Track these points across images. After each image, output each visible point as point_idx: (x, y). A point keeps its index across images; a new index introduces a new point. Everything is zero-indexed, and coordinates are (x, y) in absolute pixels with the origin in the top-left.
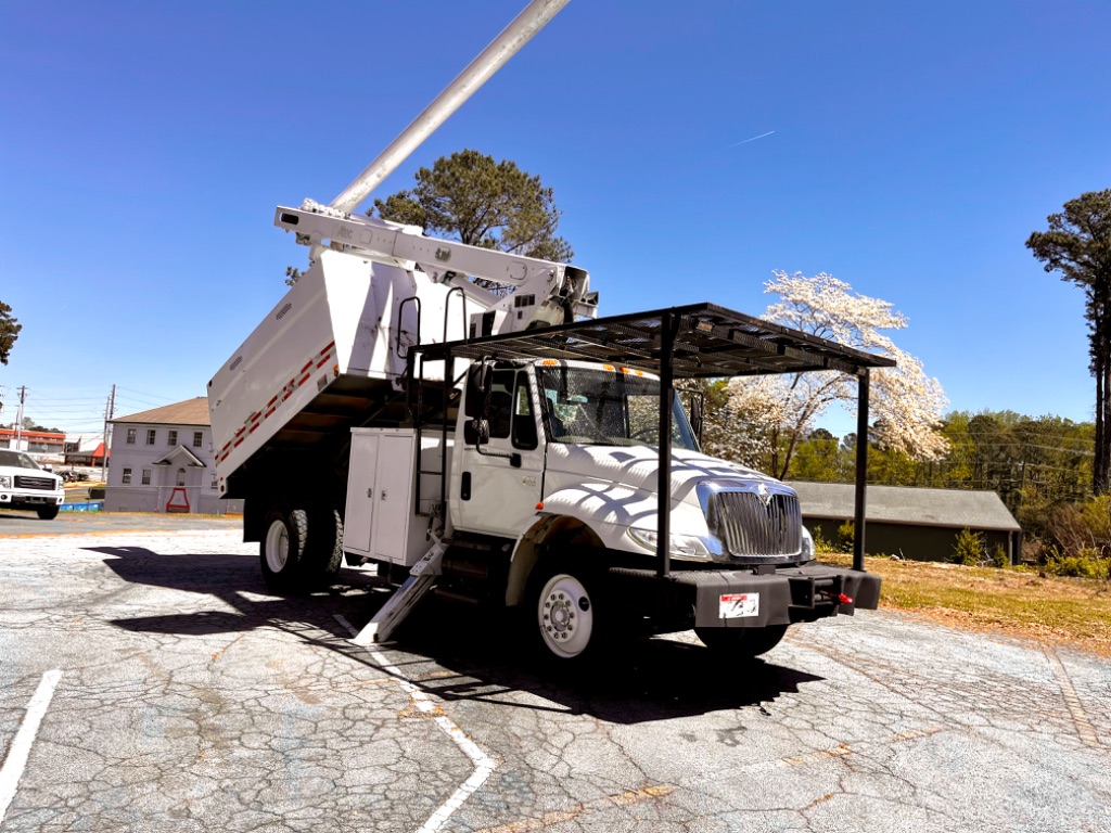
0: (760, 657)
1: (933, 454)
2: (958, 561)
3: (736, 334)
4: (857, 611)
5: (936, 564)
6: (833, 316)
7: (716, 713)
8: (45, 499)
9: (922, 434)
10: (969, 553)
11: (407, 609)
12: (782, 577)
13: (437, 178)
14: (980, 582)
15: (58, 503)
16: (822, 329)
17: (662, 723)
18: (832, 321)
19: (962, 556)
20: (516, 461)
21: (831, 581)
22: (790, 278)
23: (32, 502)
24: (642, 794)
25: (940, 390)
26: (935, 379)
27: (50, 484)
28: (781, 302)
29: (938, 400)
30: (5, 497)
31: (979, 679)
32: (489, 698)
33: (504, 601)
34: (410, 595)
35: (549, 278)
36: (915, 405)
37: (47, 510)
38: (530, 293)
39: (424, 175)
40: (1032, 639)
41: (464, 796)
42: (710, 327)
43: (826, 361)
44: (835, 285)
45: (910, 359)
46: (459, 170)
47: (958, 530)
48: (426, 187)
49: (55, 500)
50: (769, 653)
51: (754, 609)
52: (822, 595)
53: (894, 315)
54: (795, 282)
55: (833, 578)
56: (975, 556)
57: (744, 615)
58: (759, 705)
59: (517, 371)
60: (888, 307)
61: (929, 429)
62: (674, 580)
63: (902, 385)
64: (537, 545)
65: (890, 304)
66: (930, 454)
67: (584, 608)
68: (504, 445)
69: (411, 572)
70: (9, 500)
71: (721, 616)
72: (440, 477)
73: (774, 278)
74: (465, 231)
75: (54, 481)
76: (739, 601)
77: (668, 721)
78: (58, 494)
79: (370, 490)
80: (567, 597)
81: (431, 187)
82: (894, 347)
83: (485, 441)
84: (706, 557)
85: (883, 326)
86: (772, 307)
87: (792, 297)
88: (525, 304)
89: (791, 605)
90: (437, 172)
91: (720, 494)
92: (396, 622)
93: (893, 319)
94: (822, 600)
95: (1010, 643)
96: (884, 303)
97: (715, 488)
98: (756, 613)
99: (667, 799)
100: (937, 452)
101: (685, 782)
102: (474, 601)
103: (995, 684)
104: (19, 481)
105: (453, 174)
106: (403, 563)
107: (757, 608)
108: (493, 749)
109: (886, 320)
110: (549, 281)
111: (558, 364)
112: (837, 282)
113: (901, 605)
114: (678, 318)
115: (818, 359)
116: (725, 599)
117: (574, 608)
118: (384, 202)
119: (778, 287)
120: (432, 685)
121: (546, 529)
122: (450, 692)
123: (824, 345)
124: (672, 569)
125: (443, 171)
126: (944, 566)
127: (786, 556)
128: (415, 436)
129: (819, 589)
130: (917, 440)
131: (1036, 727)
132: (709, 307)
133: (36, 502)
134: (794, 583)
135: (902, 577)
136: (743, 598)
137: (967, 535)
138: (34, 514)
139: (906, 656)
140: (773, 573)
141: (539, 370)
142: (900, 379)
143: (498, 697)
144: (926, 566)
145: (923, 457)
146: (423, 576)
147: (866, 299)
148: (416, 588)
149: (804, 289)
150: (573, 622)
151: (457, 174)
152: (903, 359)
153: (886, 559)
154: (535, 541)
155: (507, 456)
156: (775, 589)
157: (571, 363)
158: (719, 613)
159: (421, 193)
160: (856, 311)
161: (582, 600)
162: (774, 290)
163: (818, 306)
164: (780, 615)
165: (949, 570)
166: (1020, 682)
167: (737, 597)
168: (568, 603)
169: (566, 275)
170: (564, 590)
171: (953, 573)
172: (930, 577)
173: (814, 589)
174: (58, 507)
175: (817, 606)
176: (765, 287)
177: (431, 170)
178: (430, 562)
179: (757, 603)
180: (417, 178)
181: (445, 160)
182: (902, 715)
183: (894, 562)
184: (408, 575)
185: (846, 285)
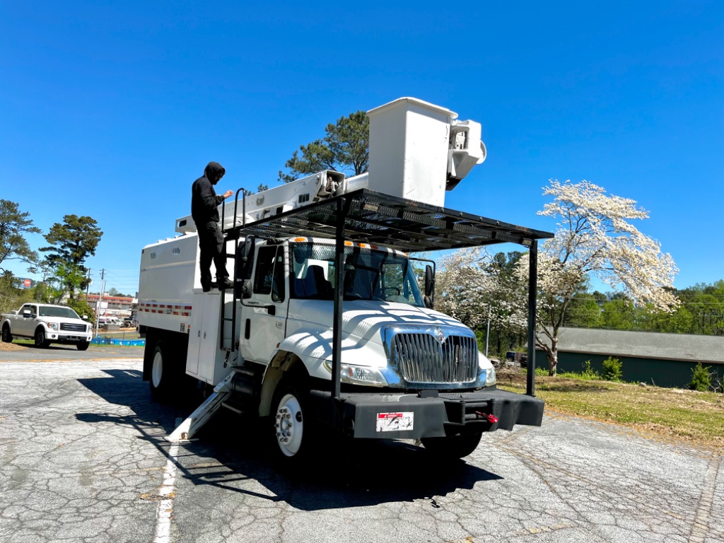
0: (462, 459)
1: (668, 308)
2: (693, 387)
3: (405, 213)
4: (516, 427)
5: (675, 390)
6: (590, 210)
7: (386, 504)
8: (79, 337)
9: (658, 294)
10: (701, 382)
11: (208, 416)
12: (440, 400)
13: (340, 130)
14: (701, 404)
15: (88, 340)
16: (584, 220)
17: (334, 511)
18: (590, 214)
19: (696, 384)
20: (272, 310)
21: (486, 404)
22: (562, 185)
23: (71, 339)
25: (672, 262)
26: (668, 254)
27: (83, 328)
28: (553, 201)
29: (670, 269)
30: (54, 336)
31: (636, 482)
32: (222, 484)
33: (258, 413)
34: (211, 406)
35: (316, 181)
36: (653, 273)
37: (82, 344)
38: (307, 193)
39: (331, 128)
40: (710, 449)
42: (377, 208)
44: (593, 189)
45: (650, 240)
46: (353, 124)
47: (693, 364)
48: (332, 136)
49: (86, 338)
51: (409, 424)
52: (477, 414)
53: (638, 210)
54: (565, 187)
55: (487, 401)
56: (706, 384)
57: (400, 429)
58: (430, 498)
59: (278, 246)
60: (633, 204)
61: (664, 290)
62: (342, 400)
63: (641, 259)
64: (284, 372)
65: (635, 201)
66: (665, 308)
67: (299, 419)
68: (266, 299)
69: (215, 390)
70: (56, 338)
71: (378, 430)
72: (231, 322)
73: (549, 185)
74: (358, 163)
75: (85, 326)
76: (394, 418)
78: (88, 335)
79: (199, 332)
80: (289, 412)
81: (335, 136)
82: (637, 231)
84: (383, 383)
85: (628, 217)
86: (548, 205)
87: (560, 198)
88: (304, 201)
89: (448, 422)
90: (339, 126)
91: (399, 335)
92: (198, 426)
93: (637, 212)
94: (477, 418)
95: (688, 454)
96: (630, 201)
97: (397, 330)
98: (411, 428)
100: (670, 306)
102: (239, 412)
103: (647, 487)
104: (63, 327)
105: (349, 127)
106: (211, 383)
107: (412, 424)
109: (633, 212)
110: (316, 185)
111: (306, 240)
112: (594, 187)
113: (619, 421)
116: (382, 416)
117: (292, 420)
118: (306, 148)
119: (553, 191)
120: (192, 472)
121: (289, 360)
122: (203, 478)
124: (341, 391)
125: (343, 125)
126: (681, 391)
129: (470, 410)
130: (654, 299)
131: (655, 528)
133: (74, 339)
134: (448, 405)
135: (640, 399)
136: (400, 416)
137: (699, 368)
138: (75, 347)
139: (588, 462)
140: (437, 396)
141: (291, 245)
142: (639, 254)
143: (228, 484)
144: (664, 392)
145: (660, 310)
146: (221, 393)
147: (617, 198)
148: (216, 401)
149: (571, 192)
150: (291, 430)
151: (352, 127)
152: (645, 240)
153: (635, 386)
154: (282, 369)
155: (265, 307)
156: (429, 410)
157: (315, 240)
158: (376, 427)
159: (329, 141)
160: (608, 207)
161: (299, 413)
162: (550, 193)
163: (579, 204)
164: (436, 429)
165: (681, 394)
166: (669, 486)
167: (393, 414)
168: (288, 416)
169: (328, 178)
170: (290, 404)
171: (684, 396)
172: (663, 399)
173: (464, 410)
174: (88, 342)
175: (466, 424)
176: (544, 191)
177: (335, 125)
178: (227, 383)
179: (412, 420)
180: (327, 131)
181: (345, 118)
182: (543, 512)
183: (641, 388)
184: (212, 392)
185: (602, 189)
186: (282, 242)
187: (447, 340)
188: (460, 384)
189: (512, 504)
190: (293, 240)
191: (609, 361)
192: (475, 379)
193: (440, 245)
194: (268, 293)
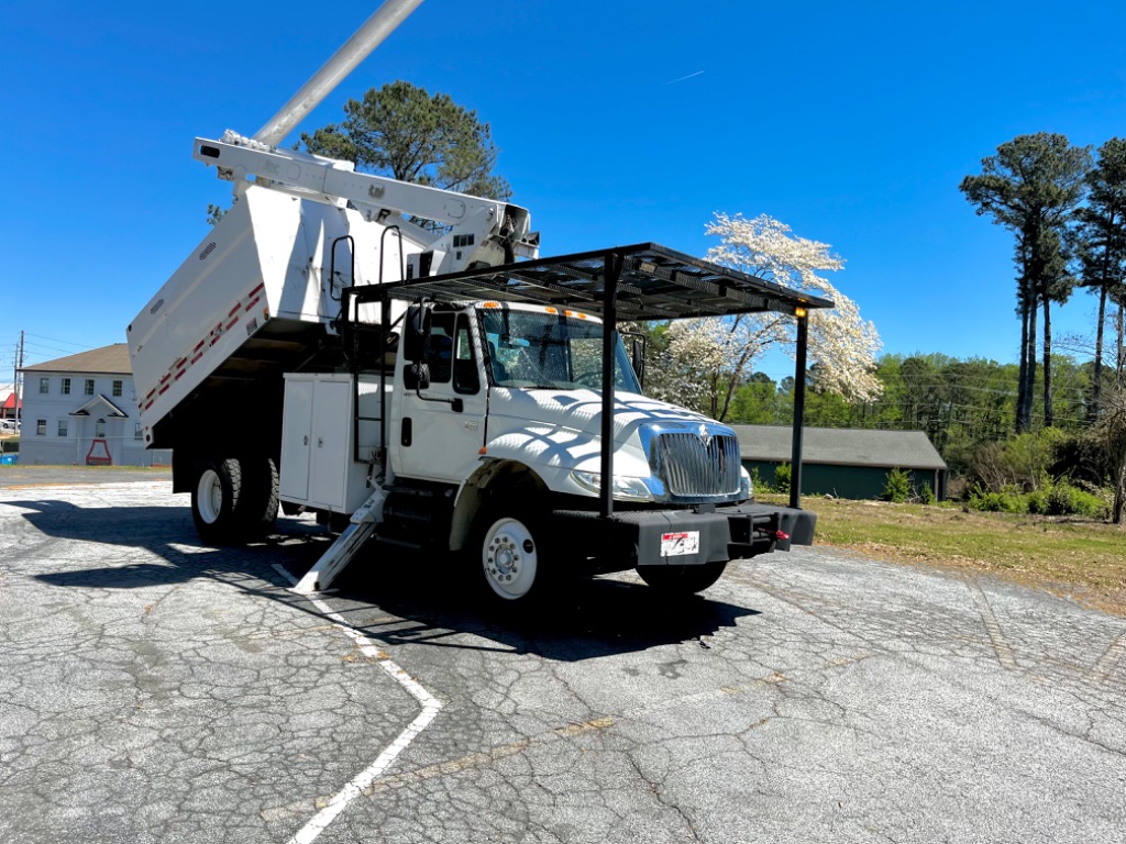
0: (700, 594)
1: (867, 396)
2: (888, 498)
3: (679, 275)
4: (792, 547)
5: (868, 502)
6: (774, 258)
7: (657, 648)
9: (857, 376)
10: (898, 491)
11: (349, 556)
12: (722, 516)
13: (368, 111)
14: (908, 518)
16: (762, 271)
17: (605, 659)
18: (774, 263)
19: (892, 494)
20: (457, 406)
21: (769, 519)
22: (731, 219)
24: (586, 727)
25: (875, 333)
26: (871, 322)
28: (721, 244)
29: (873, 342)
31: (905, 608)
32: (434, 640)
33: (448, 547)
34: (351, 543)
35: (488, 216)
36: (851, 347)
38: (469, 233)
39: (354, 107)
40: (955, 570)
41: (412, 736)
42: (653, 268)
43: (766, 302)
44: (774, 227)
45: (847, 300)
46: (391, 103)
47: (888, 469)
48: (355, 121)
50: (708, 590)
51: (695, 547)
52: (760, 532)
53: (831, 258)
54: (736, 224)
55: (770, 516)
56: (903, 493)
57: (685, 553)
58: (699, 639)
59: (457, 313)
60: (826, 249)
61: (864, 372)
62: (617, 520)
63: (839, 328)
64: (480, 490)
65: (828, 246)
66: (864, 395)
67: (528, 550)
68: (446, 390)
69: (352, 520)
71: (663, 555)
72: (379, 423)
73: (715, 220)
74: (399, 167)
76: (679, 540)
77: (612, 657)
79: (306, 438)
80: (511, 541)
81: (361, 121)
82: (832, 289)
83: (425, 386)
84: (647, 497)
85: (821, 268)
86: (713, 250)
87: (732, 240)
88: (463, 244)
89: (731, 543)
90: (368, 105)
91: (662, 435)
92: (337, 570)
93: (831, 261)
94: (760, 537)
95: (935, 575)
96: (822, 245)
97: (657, 429)
98: (696, 551)
99: (611, 730)
100: (871, 394)
101: (628, 713)
102: (418, 547)
103: (920, 612)
105: (385, 107)
106: (343, 511)
107: (697, 546)
108: (439, 690)
109: (826, 263)
110: (489, 220)
111: (500, 306)
112: (776, 223)
113: (834, 541)
114: (621, 259)
115: (759, 301)
116: (667, 537)
117: (519, 551)
118: (312, 137)
119: (719, 230)
120: (376, 629)
121: (489, 473)
122: (395, 637)
123: (765, 286)
124: (615, 510)
125: (374, 103)
126: (875, 503)
127: (726, 495)
128: (351, 382)
129: (756, 527)
130: (853, 383)
131: (958, 652)
132: (652, 247)
134: (733, 522)
135: (835, 515)
136: (685, 536)
137: (898, 475)
139: (837, 589)
140: (713, 512)
141: (480, 312)
142: (838, 322)
143: (443, 640)
144: (858, 505)
145: (858, 398)
146: (364, 523)
147: (804, 241)
148: (357, 536)
149: (742, 230)
150: (518, 564)
151: (389, 107)
152: (841, 300)
153: (820, 498)
154: (478, 486)
155: (448, 401)
156: (714, 528)
157: (512, 306)
158: (660, 551)
159: (351, 127)
160: (796, 253)
161: (527, 542)
162: (715, 232)
163: (758, 249)
164: (719, 552)
165: (879, 508)
166: (943, 610)
167: (678, 535)
168: (512, 546)
169: (506, 213)
170: (509, 533)
171: (882, 510)
172: (861, 514)
173: (752, 527)
175: (754, 543)
176: (706, 229)
177: (361, 102)
178: (371, 509)
179: (697, 541)
180: (347, 111)
181: (376, 91)
182: (833, 643)
183: (828, 501)
184: (349, 523)
185: (786, 227)
186: (464, 308)
187: (711, 442)
188: (724, 496)
189: (794, 638)
190: (481, 304)
191: (784, 466)
192: (739, 490)
193: (669, 314)
194: (446, 381)
